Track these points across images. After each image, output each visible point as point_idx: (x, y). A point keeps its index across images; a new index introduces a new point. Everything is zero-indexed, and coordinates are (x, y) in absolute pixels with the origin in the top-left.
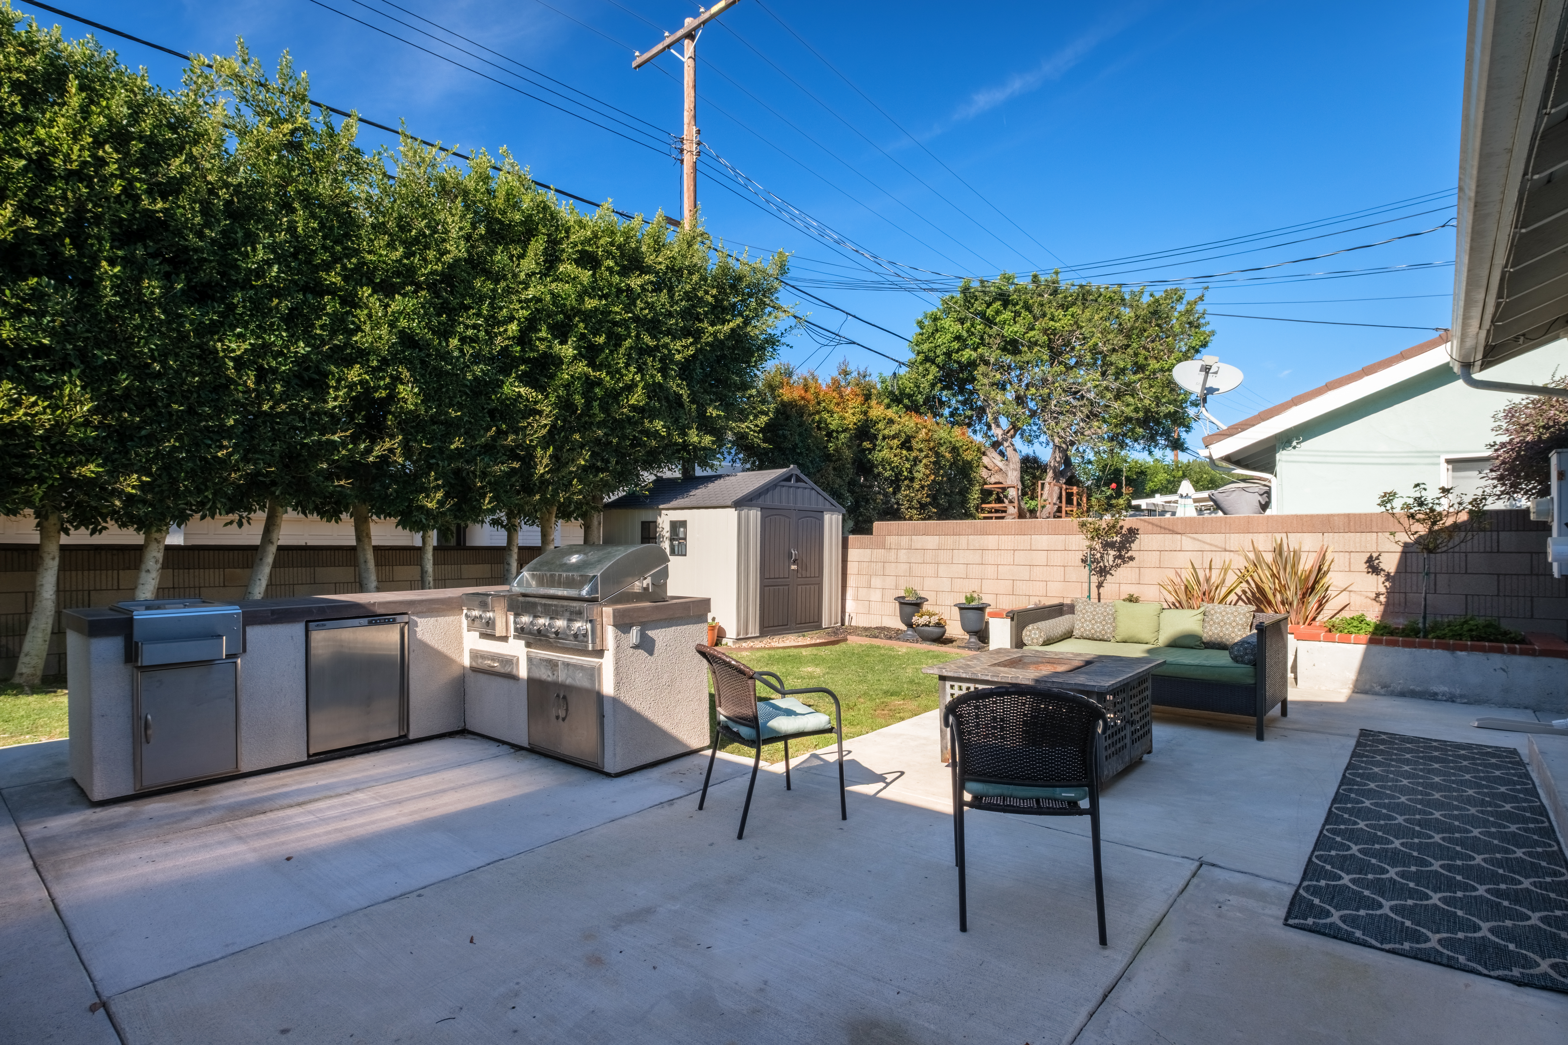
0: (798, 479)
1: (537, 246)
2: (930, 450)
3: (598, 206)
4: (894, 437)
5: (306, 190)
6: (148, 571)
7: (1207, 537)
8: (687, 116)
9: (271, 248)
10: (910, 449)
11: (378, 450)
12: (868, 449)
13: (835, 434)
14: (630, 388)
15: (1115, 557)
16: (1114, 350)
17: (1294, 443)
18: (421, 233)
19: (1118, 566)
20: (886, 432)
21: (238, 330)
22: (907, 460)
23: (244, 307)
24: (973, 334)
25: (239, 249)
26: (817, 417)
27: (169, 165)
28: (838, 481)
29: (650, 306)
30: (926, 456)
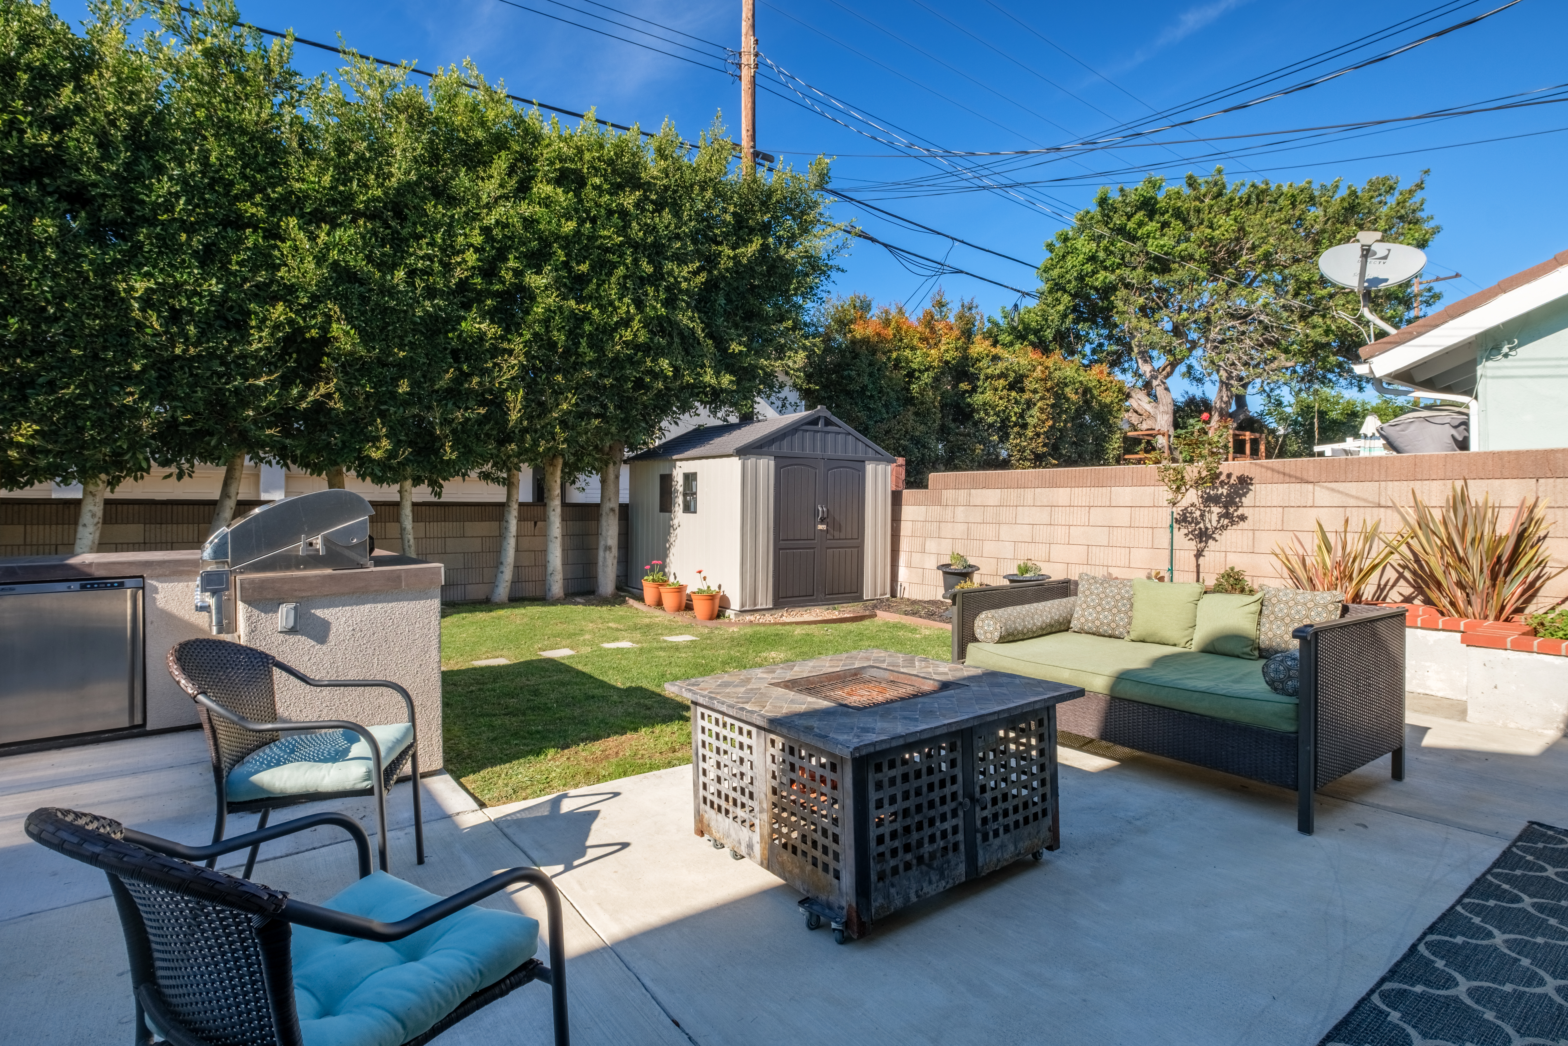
0: (828, 423)
1: (501, 164)
2: (1048, 390)
3: (582, 116)
4: (999, 377)
5: (228, 117)
6: (85, 525)
7: (1352, 488)
8: (745, 26)
9: (184, 180)
10: (1022, 390)
11: (312, 396)
12: (967, 391)
13: (917, 374)
14: (626, 322)
15: (1221, 516)
16: (1296, 261)
17: (1505, 349)
18: (362, 157)
19: (1224, 528)
20: (989, 371)
21: (146, 268)
22: (1017, 402)
23: (152, 244)
24: (1112, 252)
25: (144, 182)
26: (894, 355)
27: (59, 96)
28: (922, 428)
29: (651, 229)
30: (1042, 398)
